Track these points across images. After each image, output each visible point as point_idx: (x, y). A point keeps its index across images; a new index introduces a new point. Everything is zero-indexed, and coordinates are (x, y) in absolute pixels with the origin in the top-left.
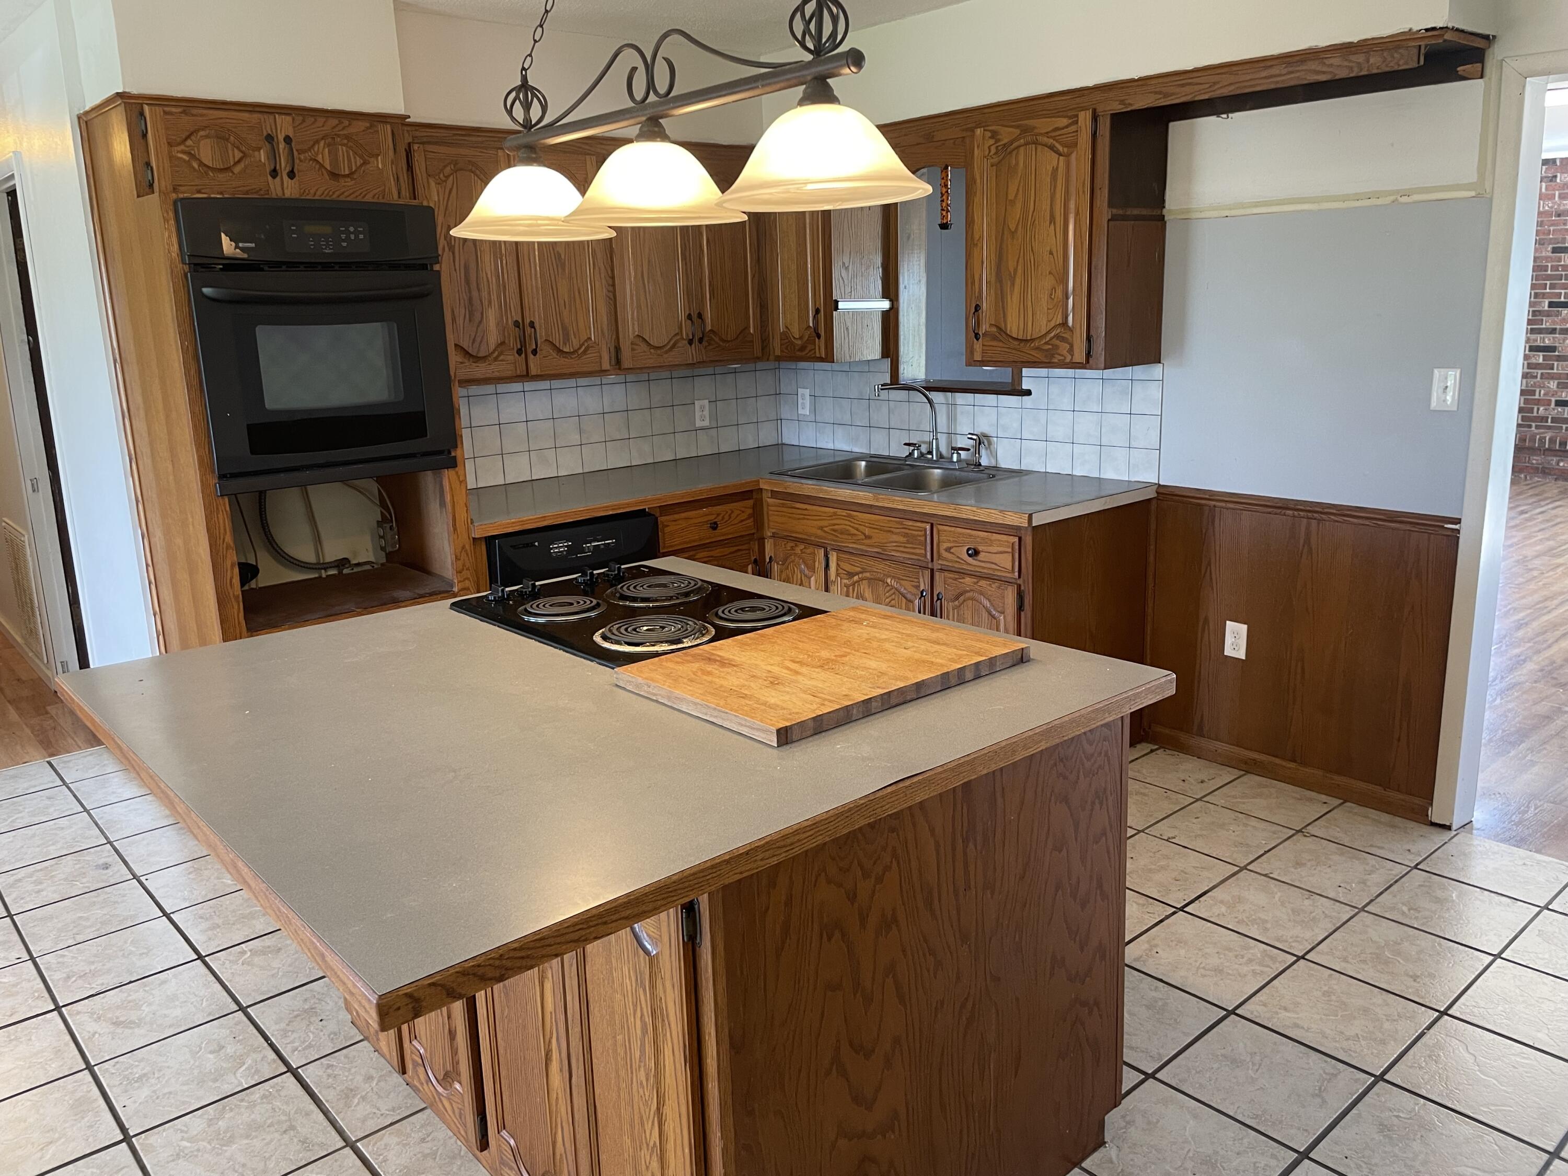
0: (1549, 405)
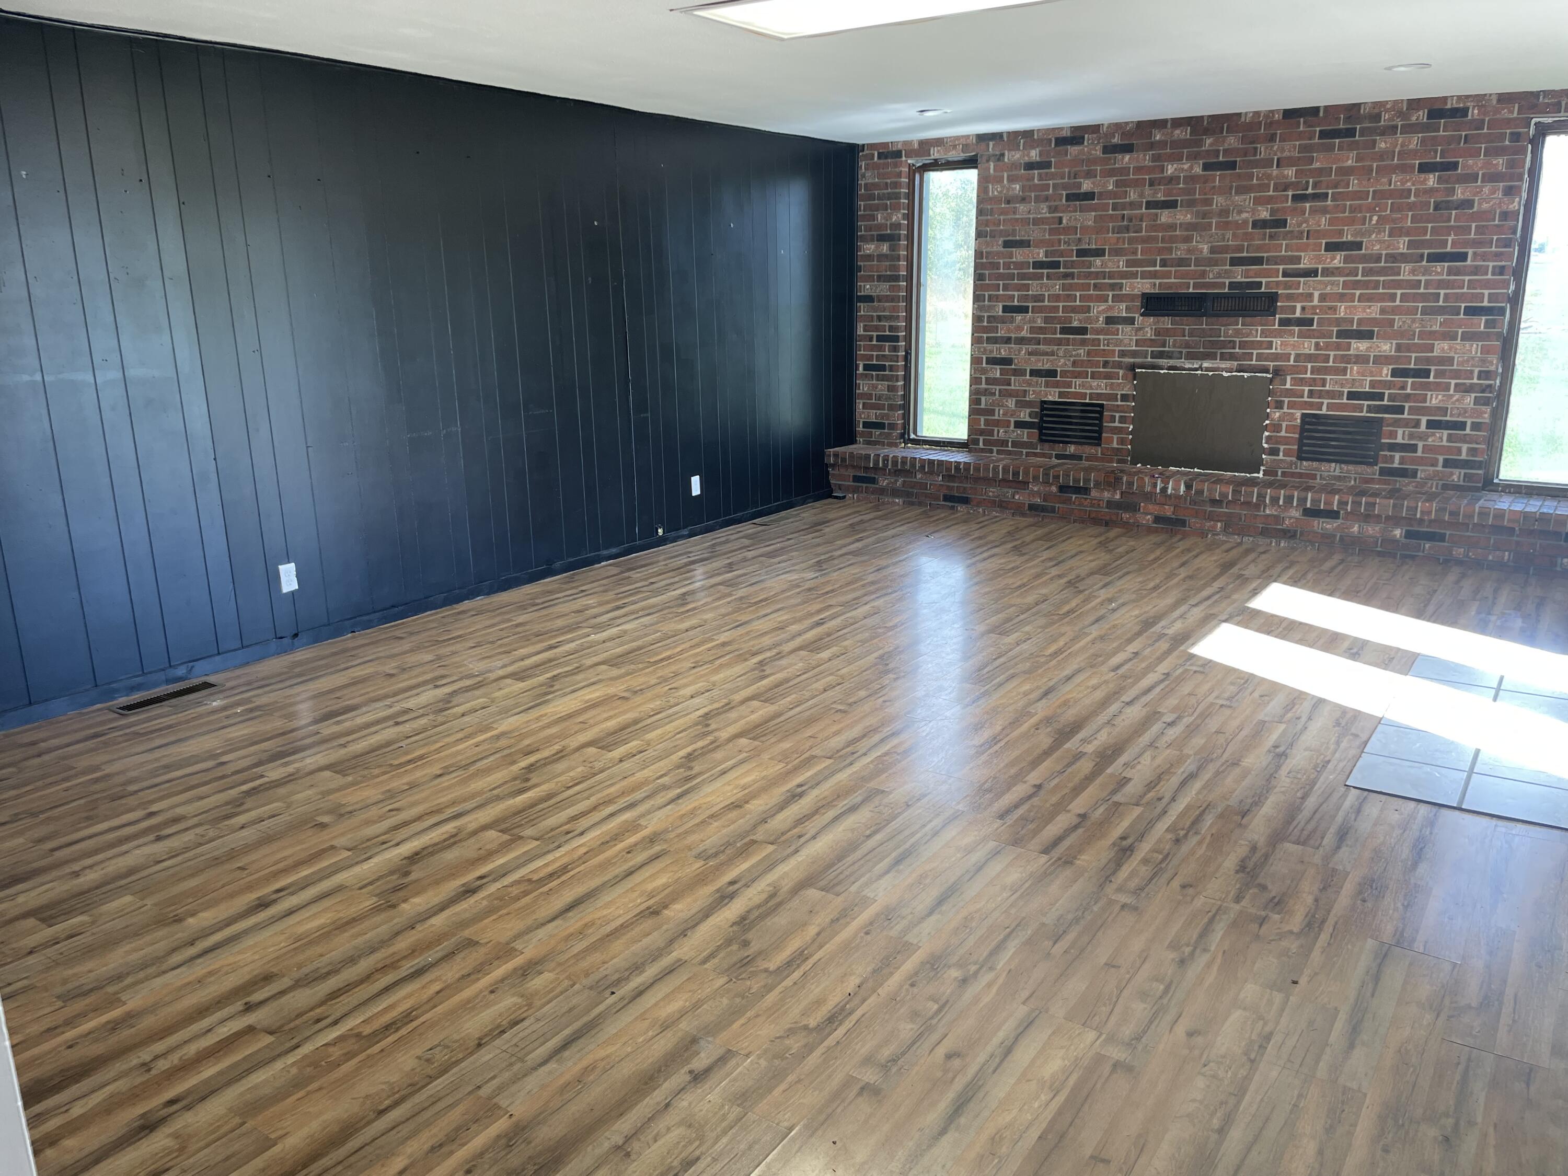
0: (1008, 426)
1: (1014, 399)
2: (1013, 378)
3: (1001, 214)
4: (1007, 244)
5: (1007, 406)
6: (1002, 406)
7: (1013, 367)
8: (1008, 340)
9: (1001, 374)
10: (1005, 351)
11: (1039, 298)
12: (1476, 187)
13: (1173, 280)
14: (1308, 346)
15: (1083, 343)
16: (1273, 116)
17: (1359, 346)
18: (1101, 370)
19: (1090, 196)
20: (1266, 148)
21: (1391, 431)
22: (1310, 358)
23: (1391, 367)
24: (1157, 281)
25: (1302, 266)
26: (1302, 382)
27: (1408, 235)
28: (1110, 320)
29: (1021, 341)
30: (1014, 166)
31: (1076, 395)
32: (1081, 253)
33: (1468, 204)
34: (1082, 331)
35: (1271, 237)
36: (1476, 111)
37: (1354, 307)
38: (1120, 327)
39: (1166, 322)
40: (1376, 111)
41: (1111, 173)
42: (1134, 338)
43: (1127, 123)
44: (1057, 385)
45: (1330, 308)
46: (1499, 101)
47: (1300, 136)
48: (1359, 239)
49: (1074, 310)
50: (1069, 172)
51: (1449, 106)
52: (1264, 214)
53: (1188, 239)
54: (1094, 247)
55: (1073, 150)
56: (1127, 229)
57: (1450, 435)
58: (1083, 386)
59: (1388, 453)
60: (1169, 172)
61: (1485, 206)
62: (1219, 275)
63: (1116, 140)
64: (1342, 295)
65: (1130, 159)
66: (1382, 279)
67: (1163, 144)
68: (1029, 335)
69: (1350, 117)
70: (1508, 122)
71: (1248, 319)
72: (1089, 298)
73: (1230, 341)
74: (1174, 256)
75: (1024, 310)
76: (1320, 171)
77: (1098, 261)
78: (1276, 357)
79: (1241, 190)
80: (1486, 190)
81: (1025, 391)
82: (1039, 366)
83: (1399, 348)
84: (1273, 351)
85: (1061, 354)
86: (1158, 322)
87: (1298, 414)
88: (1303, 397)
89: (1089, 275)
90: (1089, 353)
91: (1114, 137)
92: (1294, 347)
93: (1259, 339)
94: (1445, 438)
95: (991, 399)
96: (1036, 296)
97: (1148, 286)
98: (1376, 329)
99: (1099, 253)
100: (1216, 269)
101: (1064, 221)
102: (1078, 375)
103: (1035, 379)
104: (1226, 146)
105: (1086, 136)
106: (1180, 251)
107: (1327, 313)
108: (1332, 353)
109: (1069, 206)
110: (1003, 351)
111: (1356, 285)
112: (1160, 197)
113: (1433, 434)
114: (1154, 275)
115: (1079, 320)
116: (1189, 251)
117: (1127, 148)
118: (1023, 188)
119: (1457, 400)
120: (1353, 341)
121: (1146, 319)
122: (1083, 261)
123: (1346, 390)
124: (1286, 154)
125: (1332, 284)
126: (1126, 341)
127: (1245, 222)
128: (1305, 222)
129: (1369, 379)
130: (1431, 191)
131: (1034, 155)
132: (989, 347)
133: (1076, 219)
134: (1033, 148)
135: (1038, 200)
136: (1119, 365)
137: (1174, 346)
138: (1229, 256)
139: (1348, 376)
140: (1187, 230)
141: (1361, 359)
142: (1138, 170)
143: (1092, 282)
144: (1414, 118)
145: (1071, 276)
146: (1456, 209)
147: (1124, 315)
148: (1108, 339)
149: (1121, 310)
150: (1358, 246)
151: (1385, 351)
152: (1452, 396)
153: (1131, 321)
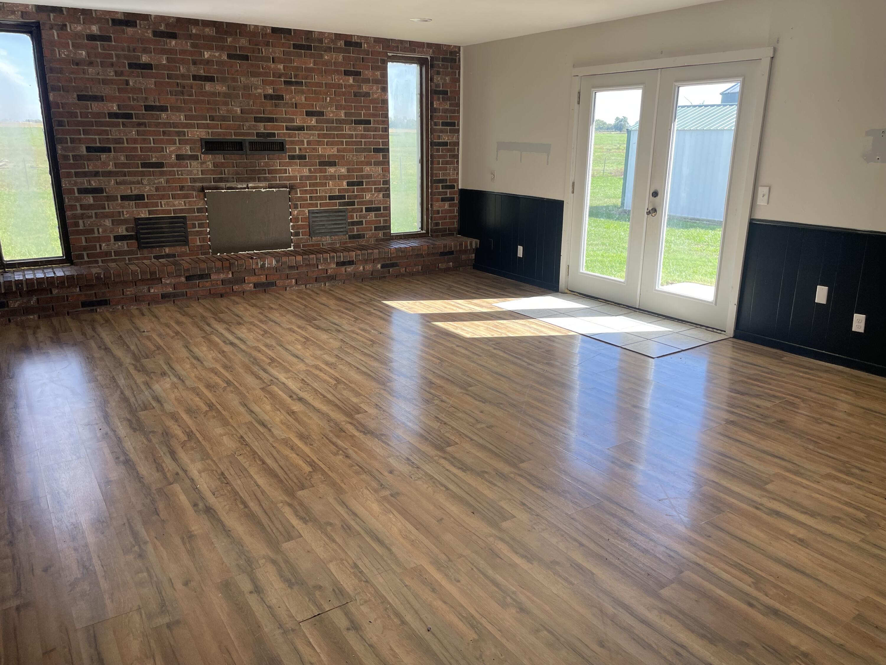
0: (109, 241)
1: (110, 220)
2: (106, 203)
3: (73, 73)
4: (80, 98)
5: (105, 225)
6: (101, 225)
7: (105, 194)
8: (96, 174)
9: (94, 200)
10: (95, 182)
11: (119, 141)
12: (370, 86)
13: (220, 130)
14: (306, 172)
15: (162, 174)
16: (266, 30)
17: (331, 170)
18: (179, 192)
19: (148, 66)
20: (265, 50)
21: (351, 215)
22: (308, 178)
23: (346, 181)
24: (210, 131)
25: (295, 124)
26: (306, 192)
27: (344, 109)
28: (179, 157)
29: (109, 174)
30: (77, 35)
31: (163, 211)
32: (148, 108)
33: (367, 94)
34: (160, 165)
35: (276, 106)
36: (366, 45)
37: (326, 148)
38: (188, 162)
39: (220, 158)
40: (321, 37)
41: (163, 52)
42: (200, 169)
43: (169, 17)
44: (146, 205)
45: (314, 149)
46: (374, 41)
47: (283, 45)
48: (322, 110)
49: (151, 150)
50: (129, 47)
51: (353, 40)
52: (270, 92)
53: (226, 104)
54: (158, 104)
55: (130, 30)
56: (182, 93)
57: (375, 214)
58: (167, 204)
59: (352, 227)
60: (206, 57)
61: (375, 96)
62: (250, 128)
63: (162, 28)
64: (319, 141)
65: (176, 44)
66: (336, 133)
67: (197, 37)
68: (115, 170)
69: (308, 38)
70: (379, 53)
71: (271, 156)
72: (161, 141)
73: (263, 170)
74: (218, 114)
75: (108, 150)
76: (297, 68)
77: (164, 115)
78: (290, 178)
79: (254, 75)
80: (375, 88)
81: (119, 212)
82: (129, 192)
83: (348, 170)
84: (288, 175)
85: (145, 182)
86: (215, 158)
87: (307, 211)
88: (307, 201)
89: (158, 125)
90: (167, 181)
91: (161, 26)
92: (299, 172)
93: (278, 168)
94: (373, 216)
95: (88, 222)
96: (115, 139)
97: (204, 133)
98: (337, 161)
99: (164, 109)
100: (247, 124)
101: (131, 83)
102: (163, 197)
103: (127, 203)
104: (241, 45)
105: (138, 21)
106: (223, 111)
107: (312, 152)
108: (318, 175)
109: (133, 72)
110: (94, 183)
111: (325, 136)
112: (202, 73)
113: (369, 215)
114: (207, 126)
115: (156, 157)
116: (228, 111)
117: (173, 36)
118: (88, 54)
119: (377, 196)
120: (327, 167)
121: (207, 156)
122: (152, 114)
123: (328, 195)
124: (277, 55)
125: (313, 135)
126: (195, 172)
127: (260, 94)
128: (294, 98)
129: (337, 188)
130: (351, 86)
131: (95, 29)
132: (79, 180)
133: (140, 83)
134: (94, 24)
135: (102, 64)
136: (193, 188)
137: (229, 174)
138: (253, 116)
139: (328, 187)
140: (225, 97)
141: (332, 177)
142: (183, 52)
143: (161, 129)
144: (339, 45)
145: (144, 124)
146: (364, 97)
147: (190, 153)
148: (181, 171)
149: (187, 150)
150: (321, 114)
151: (343, 172)
152: (374, 194)
153: (195, 158)
